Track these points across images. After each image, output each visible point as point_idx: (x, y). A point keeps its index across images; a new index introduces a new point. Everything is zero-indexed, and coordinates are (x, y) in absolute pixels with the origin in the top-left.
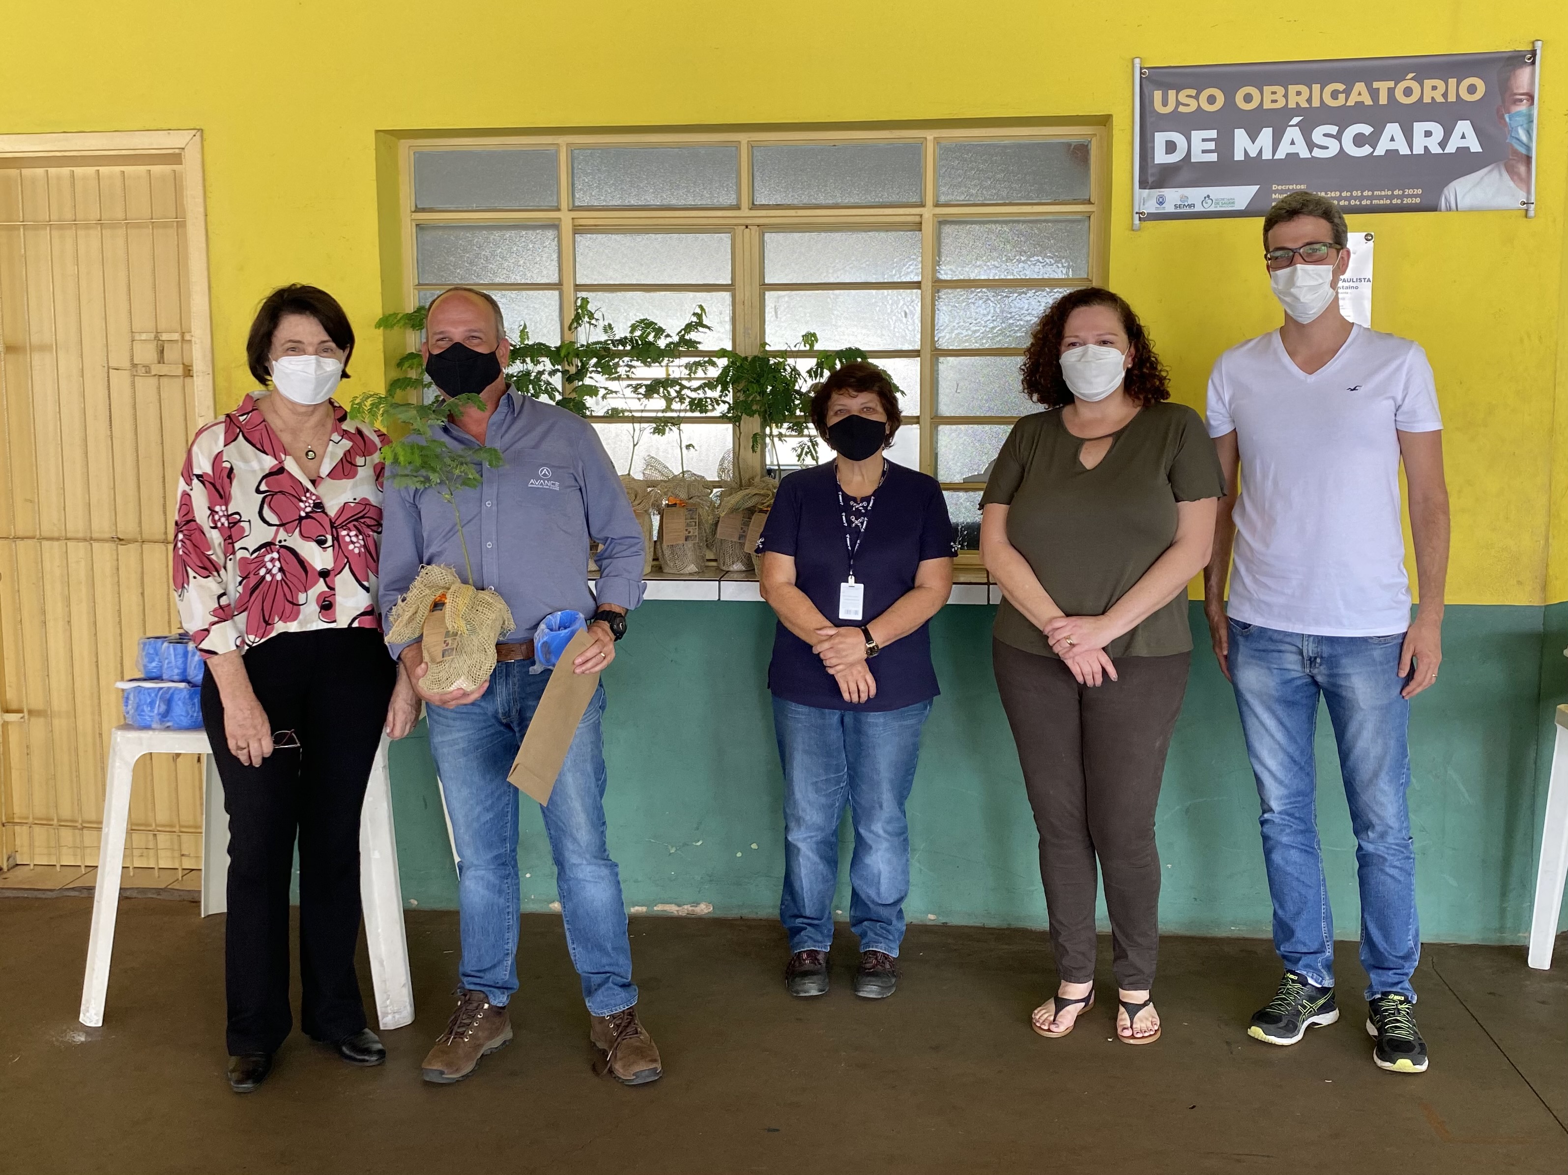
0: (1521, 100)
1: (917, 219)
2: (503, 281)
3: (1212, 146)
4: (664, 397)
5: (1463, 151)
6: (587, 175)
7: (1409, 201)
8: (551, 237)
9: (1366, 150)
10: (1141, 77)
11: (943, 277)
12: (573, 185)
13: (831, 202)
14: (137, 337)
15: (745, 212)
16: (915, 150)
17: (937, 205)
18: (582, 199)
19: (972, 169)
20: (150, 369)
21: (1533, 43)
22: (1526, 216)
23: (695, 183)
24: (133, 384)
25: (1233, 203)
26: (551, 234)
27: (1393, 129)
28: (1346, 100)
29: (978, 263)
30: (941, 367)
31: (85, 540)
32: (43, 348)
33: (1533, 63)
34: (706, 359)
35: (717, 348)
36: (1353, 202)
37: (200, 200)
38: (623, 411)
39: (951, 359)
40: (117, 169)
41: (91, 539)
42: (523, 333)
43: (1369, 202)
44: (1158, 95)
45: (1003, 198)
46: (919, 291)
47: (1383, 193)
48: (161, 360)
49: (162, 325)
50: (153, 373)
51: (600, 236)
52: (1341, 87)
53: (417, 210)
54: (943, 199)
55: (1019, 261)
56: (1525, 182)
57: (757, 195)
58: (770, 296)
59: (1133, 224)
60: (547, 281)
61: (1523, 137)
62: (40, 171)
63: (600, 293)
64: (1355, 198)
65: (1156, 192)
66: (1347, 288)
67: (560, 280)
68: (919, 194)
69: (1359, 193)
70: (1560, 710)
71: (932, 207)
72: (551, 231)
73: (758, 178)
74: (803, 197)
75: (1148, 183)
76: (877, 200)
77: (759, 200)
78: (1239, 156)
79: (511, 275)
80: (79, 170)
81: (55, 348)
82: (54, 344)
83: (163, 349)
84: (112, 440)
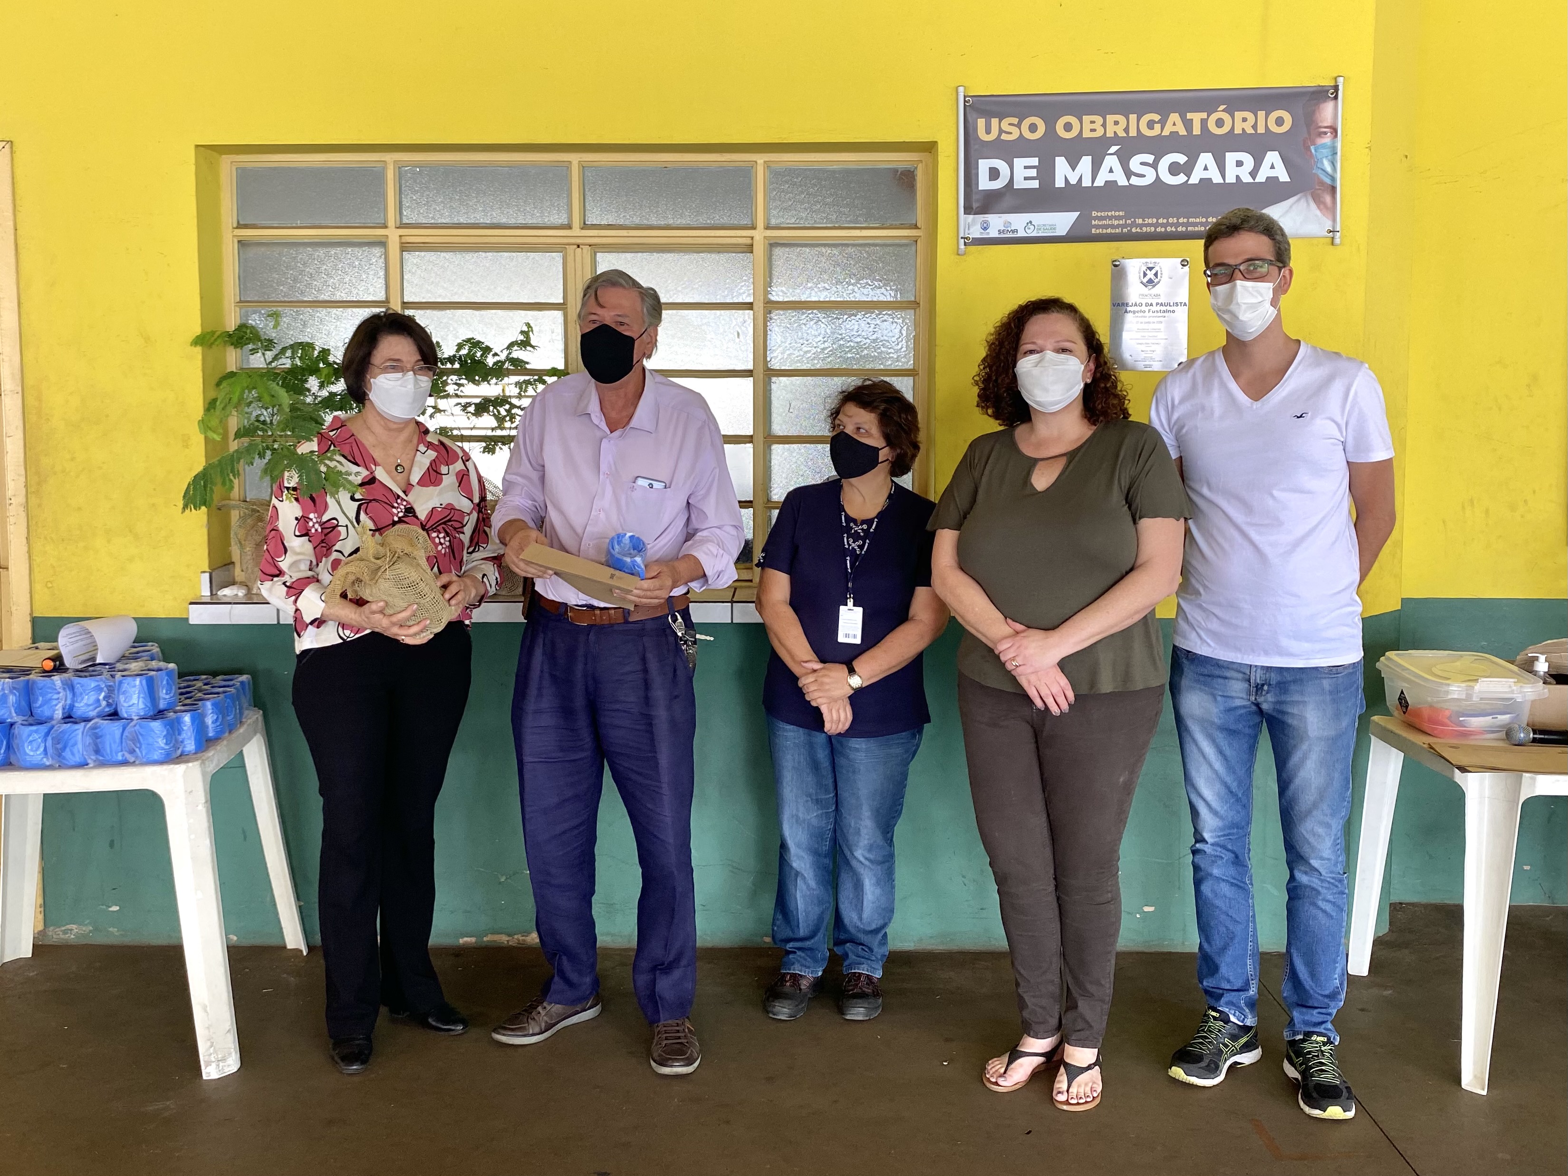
0: (1325, 133)
1: (749, 241)
2: (328, 299)
3: (1033, 173)
4: (494, 415)
5: (1272, 181)
6: (415, 192)
8: (379, 255)
9: (1181, 179)
10: (965, 104)
11: (774, 298)
12: (400, 202)
13: (662, 223)
15: (576, 231)
16: (746, 174)
17: (768, 227)
18: (410, 217)
19: (802, 192)
21: (1336, 79)
22: (1333, 244)
23: (525, 202)
25: (1054, 229)
26: (377, 251)
27: (1206, 158)
28: (1162, 129)
29: (809, 285)
30: (773, 386)
33: (1336, 98)
34: (536, 377)
35: (549, 367)
36: (1169, 229)
37: (9, 215)
38: (452, 429)
39: (783, 379)
43: (1184, 229)
44: (981, 123)
45: (832, 222)
46: (751, 312)
47: (1198, 220)
51: (428, 254)
52: (1156, 117)
53: (240, 226)
54: (773, 222)
55: (849, 284)
56: (1331, 211)
57: (588, 214)
59: (958, 248)
60: (374, 299)
61: (1328, 168)
63: (428, 311)
64: (1172, 225)
65: (981, 218)
66: (1164, 312)
67: (387, 297)
68: (750, 216)
69: (1175, 220)
70: (1374, 721)
71: (763, 230)
72: (378, 248)
73: (589, 198)
74: (635, 218)
75: (972, 208)
76: (709, 222)
77: (590, 219)
78: (1060, 183)
79: (336, 292)
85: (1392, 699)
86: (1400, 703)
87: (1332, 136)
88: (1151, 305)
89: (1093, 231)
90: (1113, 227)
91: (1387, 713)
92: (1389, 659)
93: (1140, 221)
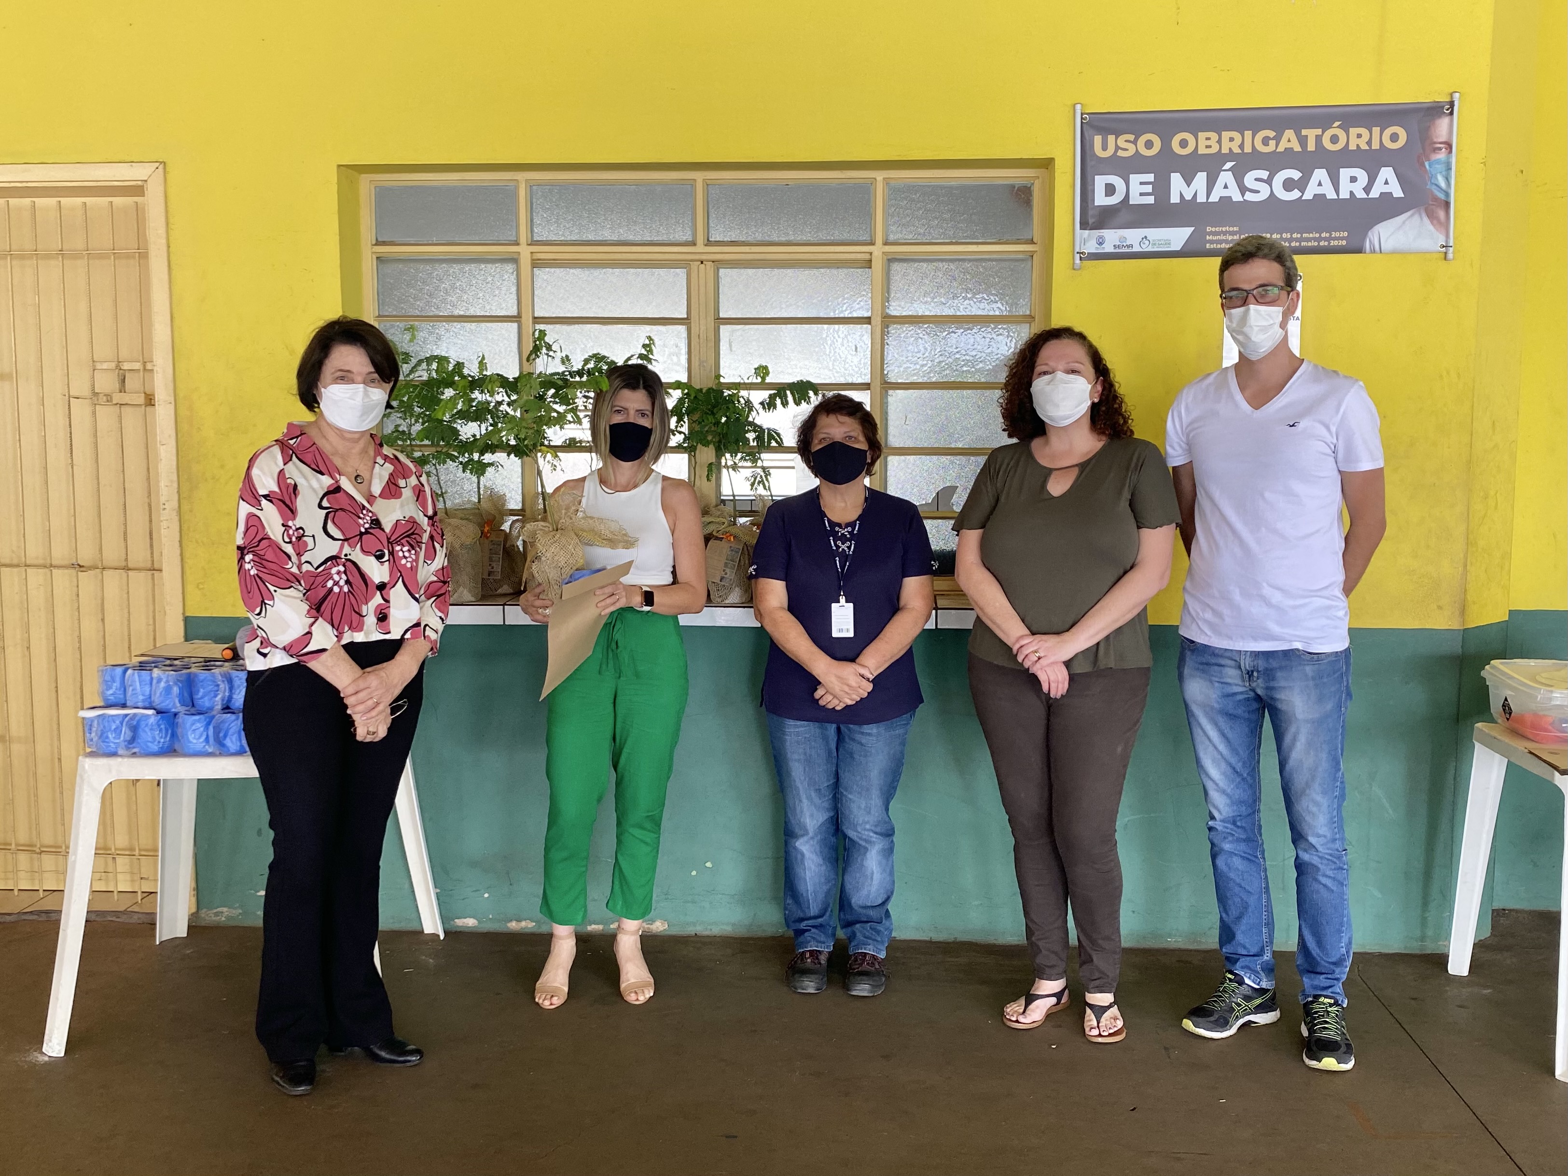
0: (1440, 149)
1: (867, 257)
2: (462, 313)
3: (1149, 189)
5: (1386, 196)
6: (545, 210)
7: (1336, 243)
8: (511, 271)
9: (1295, 194)
10: (1082, 122)
11: (892, 313)
12: (532, 220)
13: (784, 239)
14: (99, 366)
15: (700, 248)
16: (865, 191)
17: (886, 243)
18: (541, 233)
19: (920, 208)
20: (111, 398)
21: (1451, 95)
22: (1445, 258)
23: (651, 219)
24: (94, 413)
25: (1169, 244)
26: (510, 267)
27: (1320, 174)
28: (1277, 146)
29: (926, 300)
30: (890, 399)
31: (45, 567)
33: (1452, 113)
37: (162, 231)
38: (581, 442)
39: (900, 393)
40: (79, 200)
41: (51, 566)
42: (482, 364)
43: (1297, 244)
44: (1098, 140)
45: (950, 238)
46: (869, 326)
47: (1311, 235)
48: (122, 389)
49: (124, 353)
50: (114, 402)
51: (558, 270)
52: (1271, 134)
53: (378, 243)
54: (892, 238)
55: (965, 298)
56: (1444, 226)
57: (712, 232)
58: (725, 330)
59: (1074, 263)
60: (506, 314)
61: (1443, 184)
63: (558, 326)
65: (1097, 233)
67: (519, 313)
68: (869, 233)
69: (1289, 236)
70: (1477, 728)
71: (881, 246)
72: (510, 265)
73: (713, 215)
74: (757, 235)
75: (1089, 224)
76: (829, 238)
77: (713, 236)
78: (1175, 199)
79: (470, 308)
80: (40, 202)
81: (14, 375)
82: (14, 373)
83: (124, 378)
84: (72, 468)
85: (1496, 706)
86: (1504, 710)
89: (1208, 246)
91: (1491, 720)
92: (1494, 667)
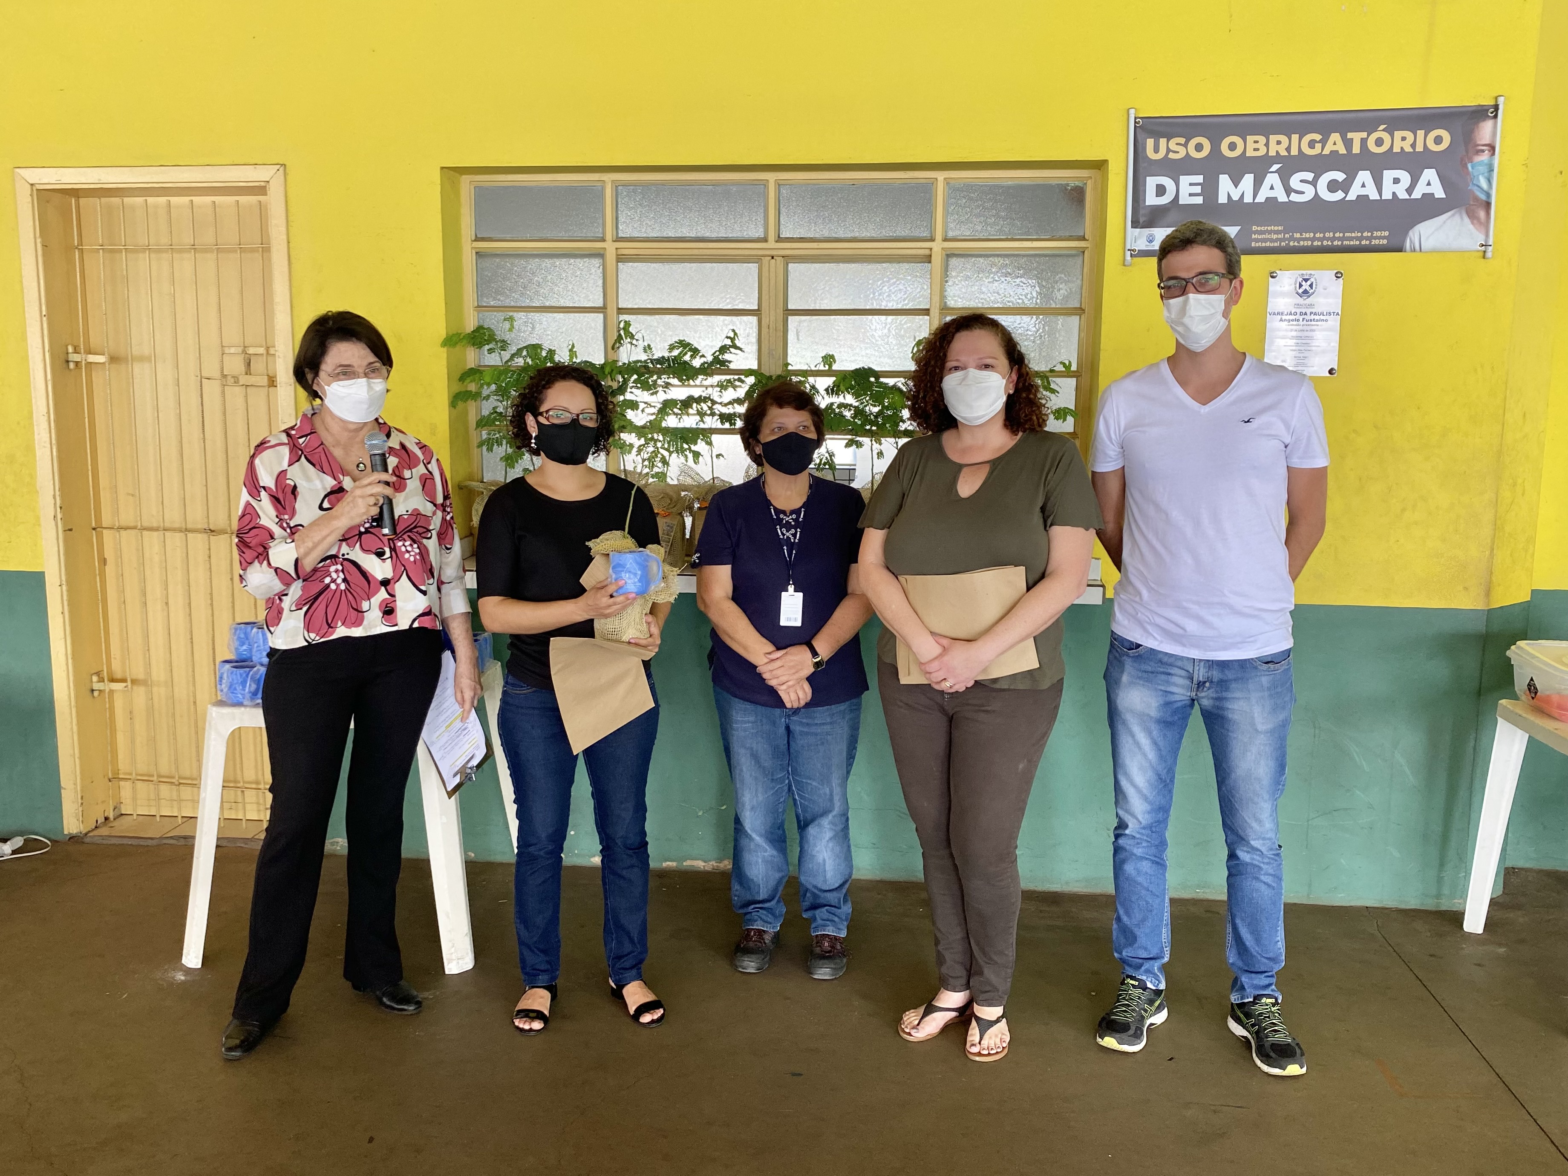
0: (1483, 151)
1: (927, 252)
2: (553, 304)
3: (1198, 189)
4: (698, 411)
5: (1428, 197)
6: (630, 209)
7: (1377, 242)
8: (598, 265)
9: (1339, 195)
10: (1135, 126)
11: (950, 305)
12: (617, 218)
13: (849, 236)
14: (227, 351)
15: (771, 244)
16: (926, 190)
17: (945, 240)
18: (625, 231)
19: (979, 206)
20: (238, 379)
21: (1496, 98)
23: (726, 217)
24: (223, 392)
26: (597, 262)
27: (1364, 176)
28: (1322, 150)
31: (181, 531)
32: (141, 359)
33: (1496, 117)
34: (736, 377)
35: (745, 368)
36: (1325, 243)
37: (283, 229)
40: (208, 199)
41: (186, 530)
42: (572, 352)
43: (1340, 243)
44: (1150, 142)
45: (1005, 234)
46: (928, 317)
47: (1353, 235)
48: (248, 372)
49: (249, 340)
50: (241, 383)
51: (640, 265)
52: (1318, 137)
53: (477, 239)
54: (951, 234)
57: (783, 229)
58: (793, 321)
59: (1125, 259)
60: (593, 305)
61: (1484, 184)
62: (139, 200)
63: (639, 316)
64: (1328, 239)
65: (1147, 231)
66: (1317, 321)
67: (604, 304)
68: (930, 230)
69: (1331, 235)
70: (1501, 704)
71: (941, 242)
72: (597, 259)
73: (783, 213)
74: (824, 232)
75: (1139, 222)
76: (891, 234)
77: (784, 233)
78: (1222, 199)
79: (560, 299)
80: (175, 200)
81: (153, 358)
82: (153, 356)
83: (250, 362)
84: (204, 442)
85: (1520, 684)
86: (1529, 689)
87: (1490, 153)
88: (1306, 314)
89: (1253, 244)
90: (1272, 241)
91: (1515, 697)
92: (1519, 648)
93: (1298, 235)
